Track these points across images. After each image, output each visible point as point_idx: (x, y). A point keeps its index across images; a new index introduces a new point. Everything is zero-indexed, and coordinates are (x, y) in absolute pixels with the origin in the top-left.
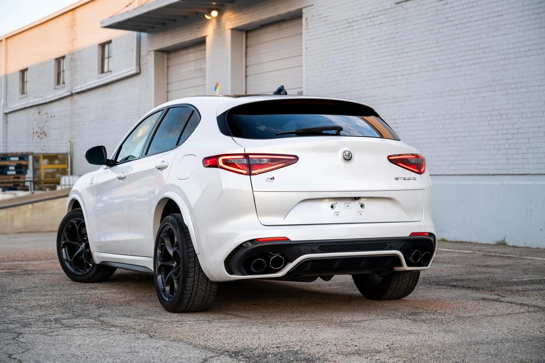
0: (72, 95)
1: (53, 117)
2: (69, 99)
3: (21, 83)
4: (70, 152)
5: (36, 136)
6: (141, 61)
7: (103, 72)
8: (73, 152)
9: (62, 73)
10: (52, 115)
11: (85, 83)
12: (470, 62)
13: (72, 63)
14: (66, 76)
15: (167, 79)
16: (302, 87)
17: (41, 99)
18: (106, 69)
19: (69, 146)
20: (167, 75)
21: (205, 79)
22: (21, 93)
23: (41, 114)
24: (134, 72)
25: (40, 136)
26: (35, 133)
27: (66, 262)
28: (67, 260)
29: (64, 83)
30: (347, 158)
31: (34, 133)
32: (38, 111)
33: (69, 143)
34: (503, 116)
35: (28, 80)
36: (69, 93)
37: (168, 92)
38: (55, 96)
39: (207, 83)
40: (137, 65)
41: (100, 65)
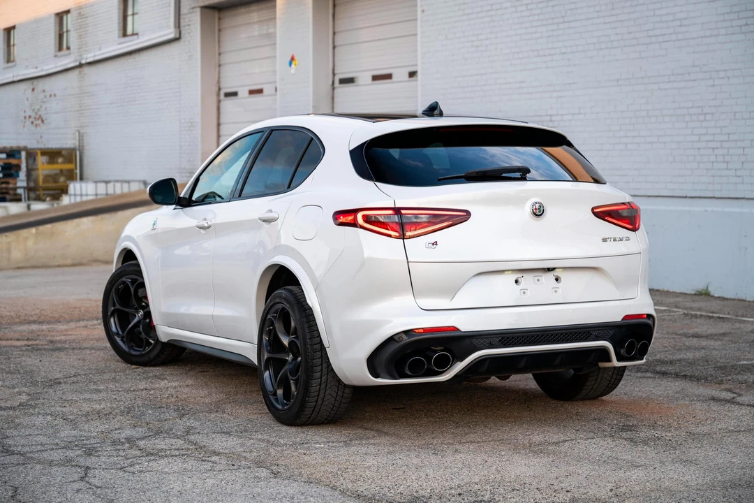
0: (81, 66)
1: (53, 98)
2: (76, 72)
3: (6, 46)
4: (79, 146)
5: (28, 123)
6: (182, 21)
7: (125, 34)
8: (83, 146)
9: (65, 34)
10: (53, 93)
11: (100, 49)
12: (660, 39)
13: (79, 21)
14: (72, 39)
15: (219, 47)
16: (416, 65)
17: (34, 70)
18: (129, 31)
19: (77, 138)
20: (219, 42)
21: (275, 49)
22: (6, 60)
23: (35, 90)
24: (172, 36)
25: (35, 123)
26: (27, 117)
27: (116, 337)
28: (118, 334)
29: (68, 48)
30: (538, 213)
31: (25, 117)
32: (31, 88)
33: (77, 133)
34: (707, 116)
35: (15, 42)
36: (77, 63)
37: (220, 66)
38: (56, 67)
39: (278, 54)
40: (175, 27)
41: (121, 25)
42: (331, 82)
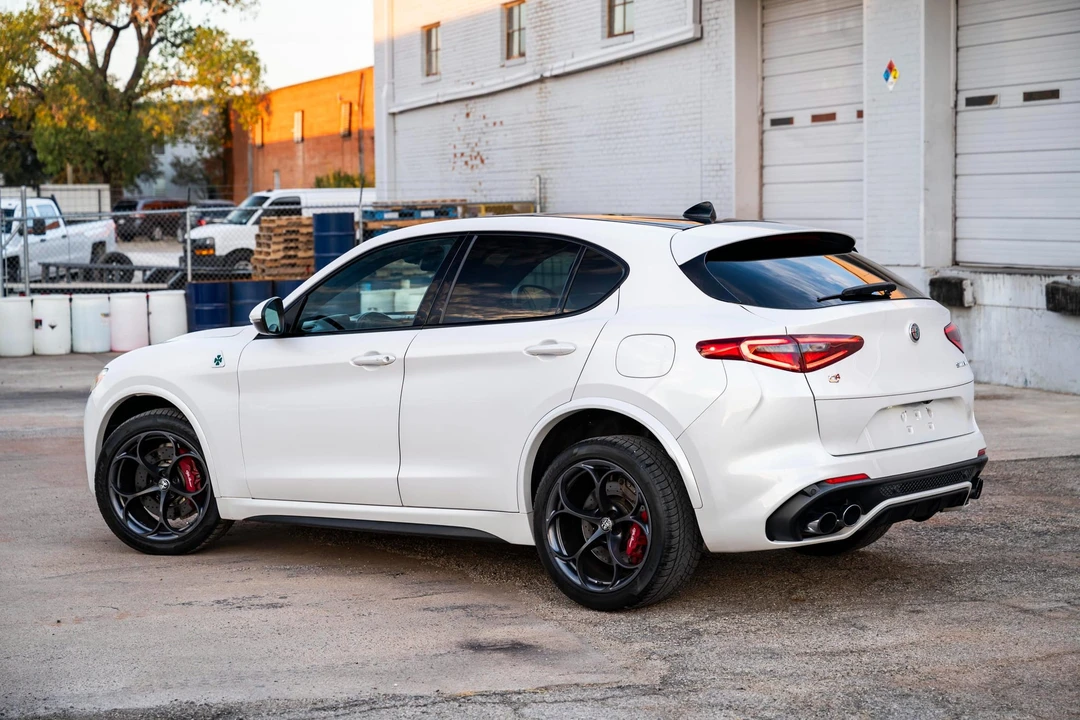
0: (542, 80)
1: (498, 127)
2: (536, 88)
3: (425, 52)
4: (540, 198)
5: (460, 162)
6: (704, 12)
7: (611, 34)
8: (545, 198)
9: (516, 35)
10: (498, 121)
11: (573, 57)
13: (540, 14)
14: (530, 41)
15: (763, 50)
17: (470, 87)
18: (618, 28)
19: (538, 187)
20: (762, 43)
21: (861, 53)
22: (425, 73)
23: (471, 115)
24: (690, 35)
25: (470, 163)
26: (459, 155)
29: (522, 55)
31: (455, 155)
32: (465, 111)
33: (538, 179)
35: (440, 46)
36: (537, 77)
37: (763, 78)
38: (504, 82)
39: (865, 60)
40: (694, 21)
41: (606, 18)
42: (952, 105)
